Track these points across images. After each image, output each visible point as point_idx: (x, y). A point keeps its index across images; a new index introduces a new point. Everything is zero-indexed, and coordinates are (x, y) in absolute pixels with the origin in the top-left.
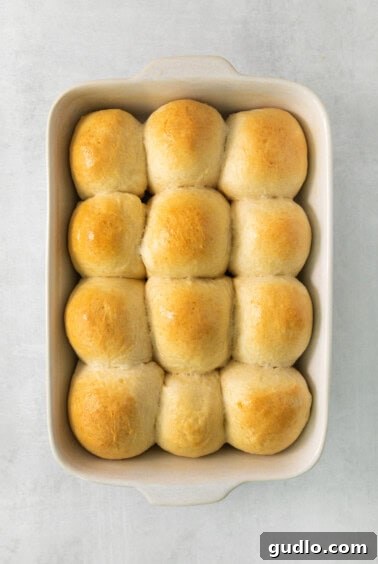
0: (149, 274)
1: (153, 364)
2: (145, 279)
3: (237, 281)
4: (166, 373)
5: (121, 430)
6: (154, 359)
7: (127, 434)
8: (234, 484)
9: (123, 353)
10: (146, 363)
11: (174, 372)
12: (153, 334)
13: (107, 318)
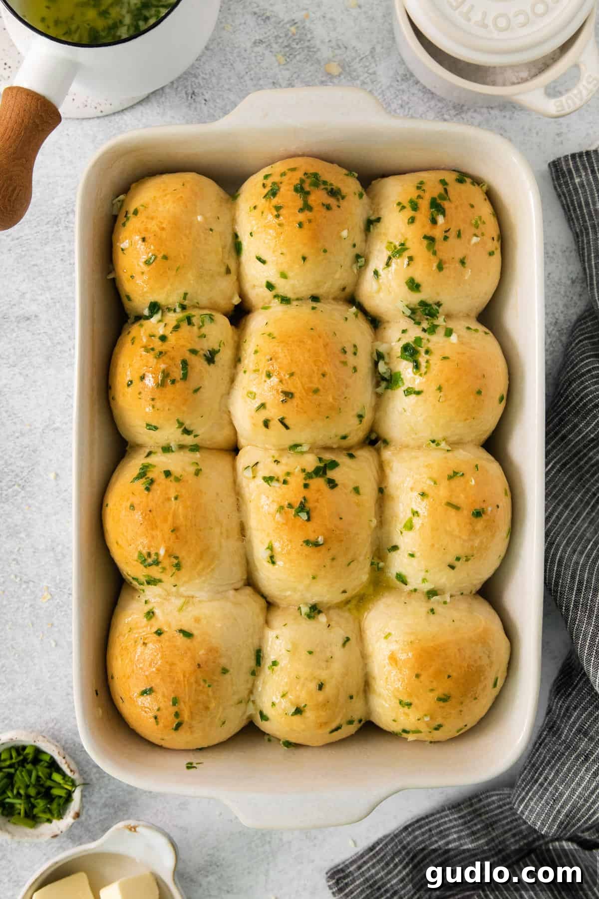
0: (242, 441)
1: (248, 591)
2: (234, 450)
3: (387, 454)
4: (270, 605)
5: (197, 702)
6: (251, 582)
7: (207, 708)
8: (383, 790)
9: (199, 575)
10: (236, 590)
11: (283, 604)
12: (250, 542)
13: (175, 516)
